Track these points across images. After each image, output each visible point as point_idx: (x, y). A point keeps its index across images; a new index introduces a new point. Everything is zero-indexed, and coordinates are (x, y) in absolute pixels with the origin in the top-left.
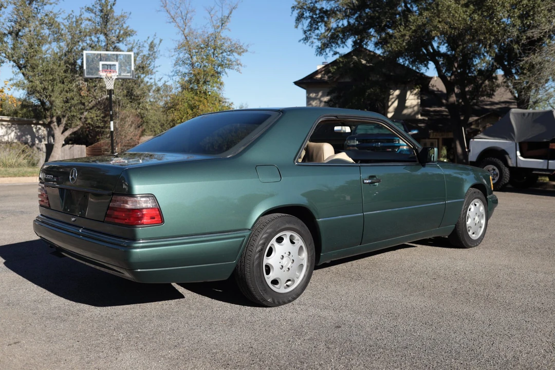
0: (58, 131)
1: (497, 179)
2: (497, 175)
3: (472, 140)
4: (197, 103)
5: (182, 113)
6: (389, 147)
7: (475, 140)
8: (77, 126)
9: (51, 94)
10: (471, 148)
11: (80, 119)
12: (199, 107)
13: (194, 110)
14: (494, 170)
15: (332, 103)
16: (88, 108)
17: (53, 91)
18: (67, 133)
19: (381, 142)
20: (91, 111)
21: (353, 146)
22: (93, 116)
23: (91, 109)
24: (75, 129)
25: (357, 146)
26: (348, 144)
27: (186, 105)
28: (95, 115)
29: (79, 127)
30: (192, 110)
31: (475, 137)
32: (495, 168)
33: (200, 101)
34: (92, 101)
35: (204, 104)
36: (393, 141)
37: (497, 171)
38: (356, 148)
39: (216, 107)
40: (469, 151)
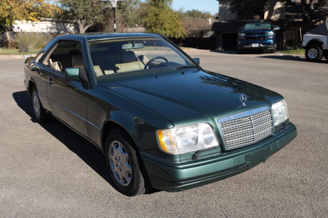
0: (81, 27)
1: (316, 56)
2: (316, 54)
3: (304, 35)
4: (158, 13)
5: (151, 18)
6: (262, 37)
7: (307, 35)
8: (91, 24)
9: (79, 7)
10: (304, 39)
11: (93, 20)
12: (159, 15)
13: (157, 17)
14: (315, 51)
15: (233, 10)
16: (97, 13)
17: (79, 5)
18: (86, 28)
19: (257, 34)
20: (98, 15)
21: (242, 36)
22: (99, 18)
23: (98, 14)
24: (90, 26)
25: (244, 36)
26: (239, 35)
27: (152, 14)
28: (101, 17)
29: (92, 24)
30: (156, 16)
31: (307, 33)
32: (315, 50)
33: (160, 12)
34: (99, 10)
35: (162, 13)
36: (264, 33)
37: (316, 52)
38: (243, 38)
39: (168, 15)
40: (303, 41)
